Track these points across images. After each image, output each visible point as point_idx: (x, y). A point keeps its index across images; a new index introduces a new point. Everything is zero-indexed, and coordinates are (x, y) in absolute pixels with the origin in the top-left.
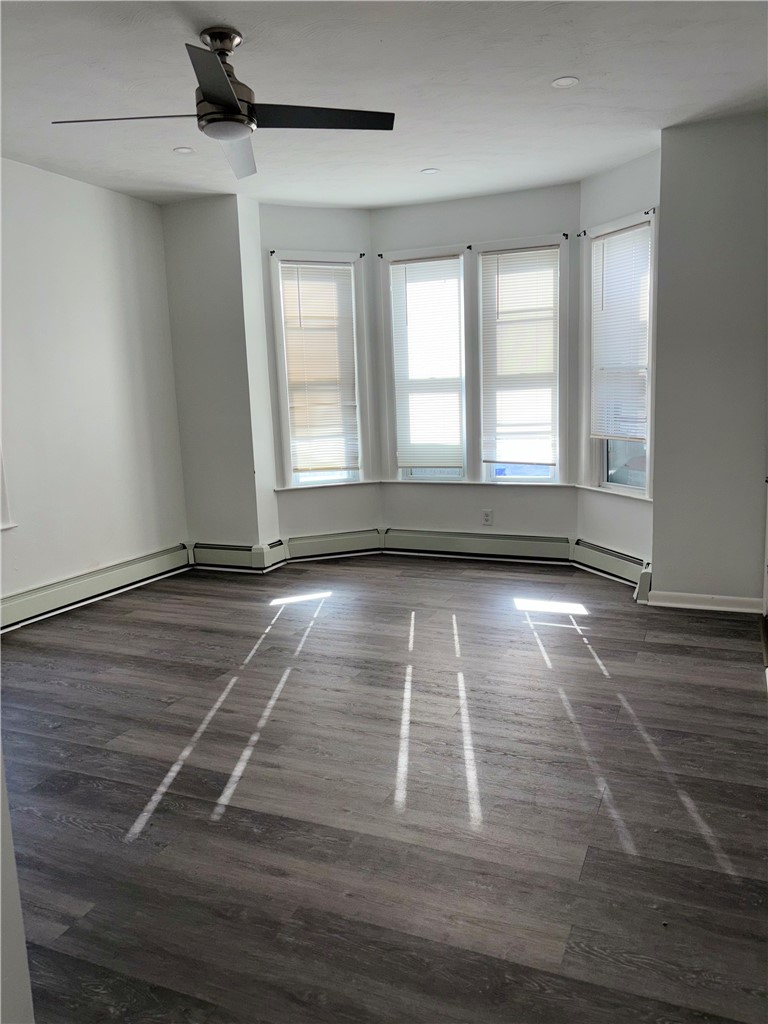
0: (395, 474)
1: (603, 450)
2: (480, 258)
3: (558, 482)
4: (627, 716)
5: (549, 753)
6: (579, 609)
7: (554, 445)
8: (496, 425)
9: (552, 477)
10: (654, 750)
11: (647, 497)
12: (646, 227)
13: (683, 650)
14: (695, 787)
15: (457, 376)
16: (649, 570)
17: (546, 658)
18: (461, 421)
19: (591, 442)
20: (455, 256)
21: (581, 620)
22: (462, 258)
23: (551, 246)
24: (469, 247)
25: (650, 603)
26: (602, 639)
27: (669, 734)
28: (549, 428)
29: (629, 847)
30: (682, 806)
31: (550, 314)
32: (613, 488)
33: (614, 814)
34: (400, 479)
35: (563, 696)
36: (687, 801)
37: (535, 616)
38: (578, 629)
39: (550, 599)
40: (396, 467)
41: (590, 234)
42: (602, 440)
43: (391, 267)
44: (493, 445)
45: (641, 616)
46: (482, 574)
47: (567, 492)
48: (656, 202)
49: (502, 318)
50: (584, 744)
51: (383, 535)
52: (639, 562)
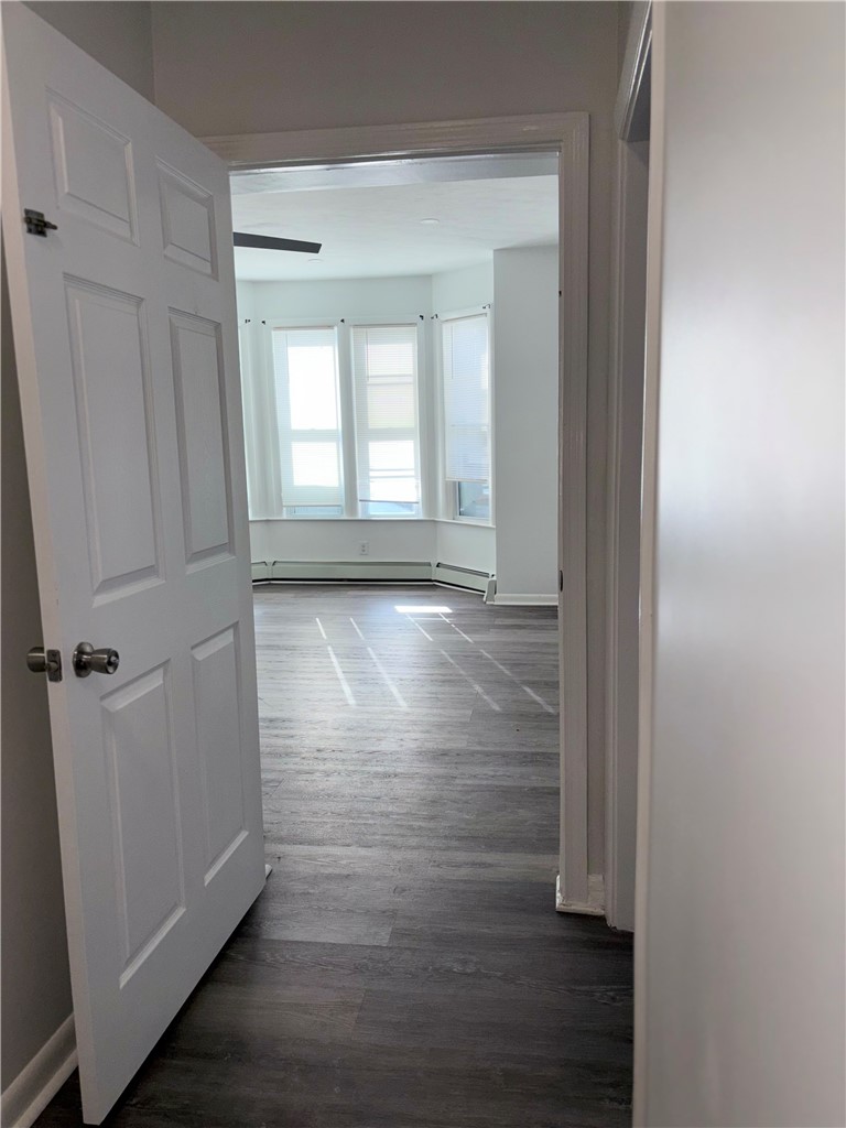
0: (280, 512)
1: (457, 489)
2: (352, 330)
3: (421, 518)
4: (487, 659)
5: (441, 677)
6: (446, 610)
7: (417, 487)
8: (369, 470)
9: (416, 513)
10: (507, 672)
11: (490, 525)
12: (483, 318)
13: (520, 627)
14: (532, 684)
15: (334, 427)
16: (494, 578)
17: (428, 636)
18: (339, 466)
19: (446, 483)
20: (330, 327)
21: (447, 615)
22: (336, 328)
23: (410, 324)
24: (342, 321)
25: (495, 603)
26: (464, 625)
27: (514, 665)
28: (412, 473)
29: (496, 708)
30: (525, 691)
31: (410, 380)
32: (464, 520)
33: (485, 697)
34: (285, 517)
35: (444, 653)
36: (528, 690)
37: (413, 615)
38: (447, 620)
39: (422, 605)
40: (281, 506)
41: (441, 318)
42: (454, 483)
43: (273, 333)
44: (367, 487)
45: (490, 611)
46: (364, 593)
47: (430, 524)
48: (491, 300)
49: (371, 381)
50: (462, 672)
51: (270, 567)
52: (486, 575)
